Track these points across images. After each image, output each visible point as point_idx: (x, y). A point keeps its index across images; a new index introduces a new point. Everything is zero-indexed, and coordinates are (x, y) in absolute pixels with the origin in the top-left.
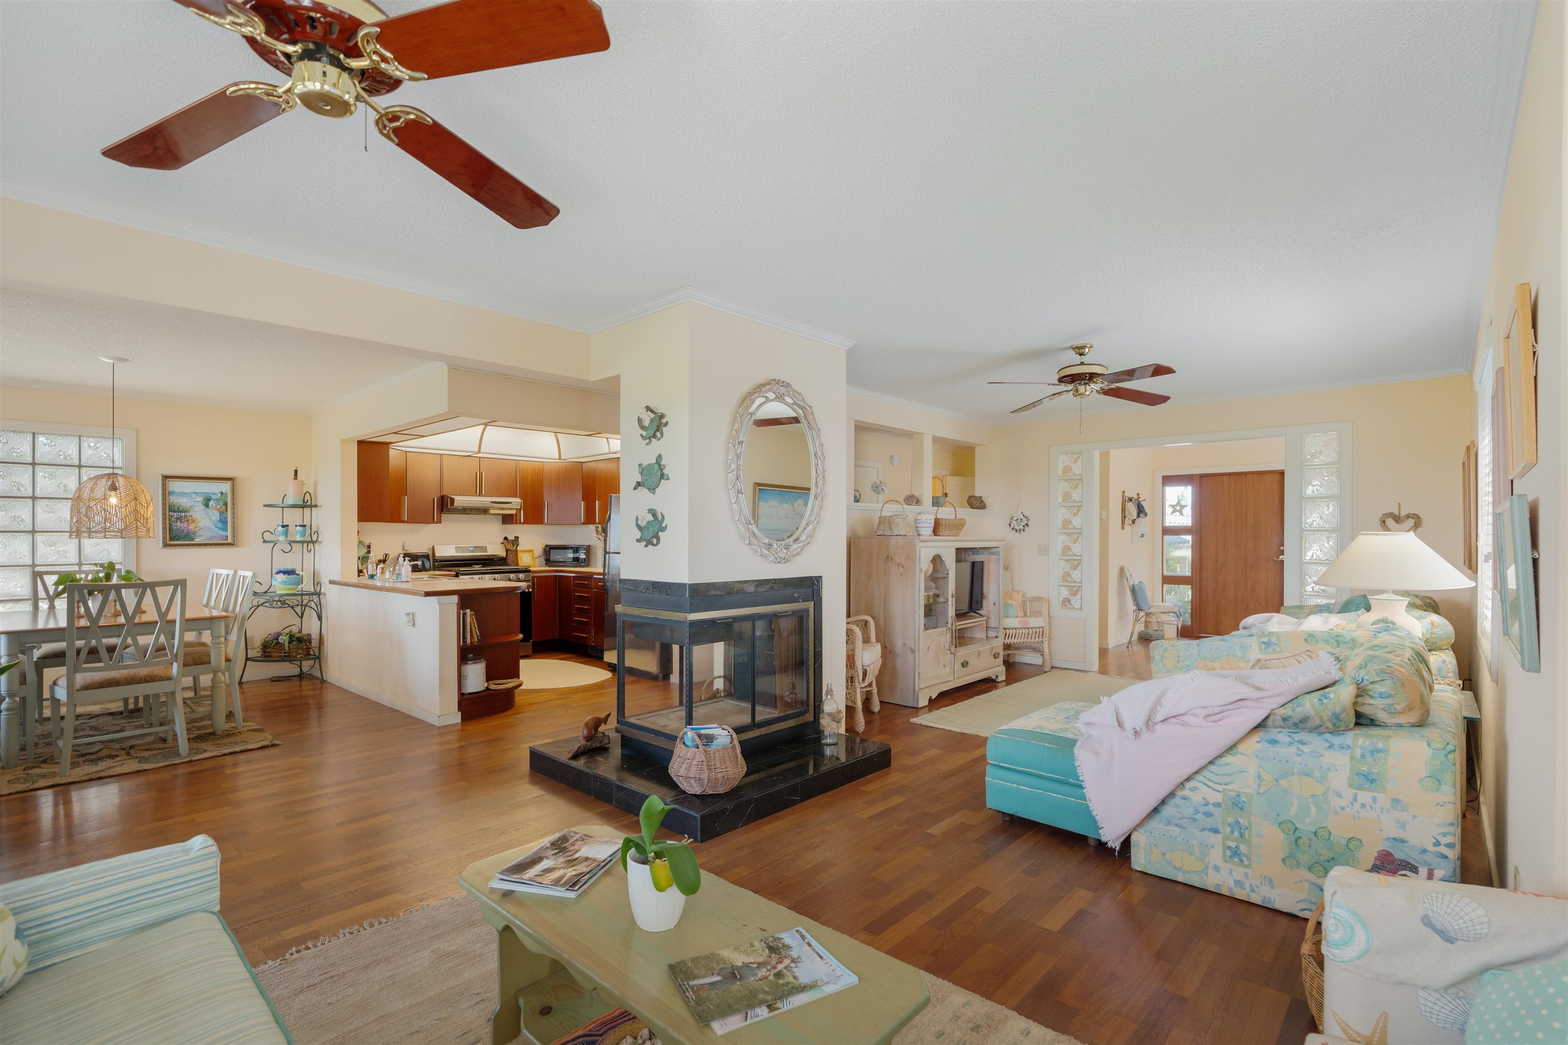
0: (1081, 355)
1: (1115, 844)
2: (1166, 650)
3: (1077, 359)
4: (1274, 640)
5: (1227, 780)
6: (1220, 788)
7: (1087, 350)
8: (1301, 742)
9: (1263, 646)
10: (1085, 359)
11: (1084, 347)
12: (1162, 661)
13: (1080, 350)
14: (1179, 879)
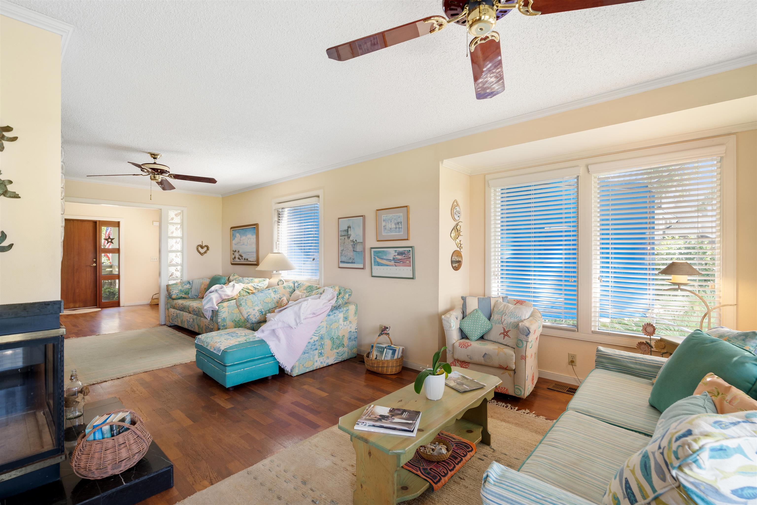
0: (154, 158)
1: (277, 372)
2: (246, 300)
3: (152, 161)
4: (276, 290)
5: (319, 331)
6: (317, 335)
7: (159, 156)
8: (335, 313)
9: (274, 293)
10: (157, 161)
11: (157, 155)
12: (247, 305)
13: (154, 156)
14: (307, 371)
